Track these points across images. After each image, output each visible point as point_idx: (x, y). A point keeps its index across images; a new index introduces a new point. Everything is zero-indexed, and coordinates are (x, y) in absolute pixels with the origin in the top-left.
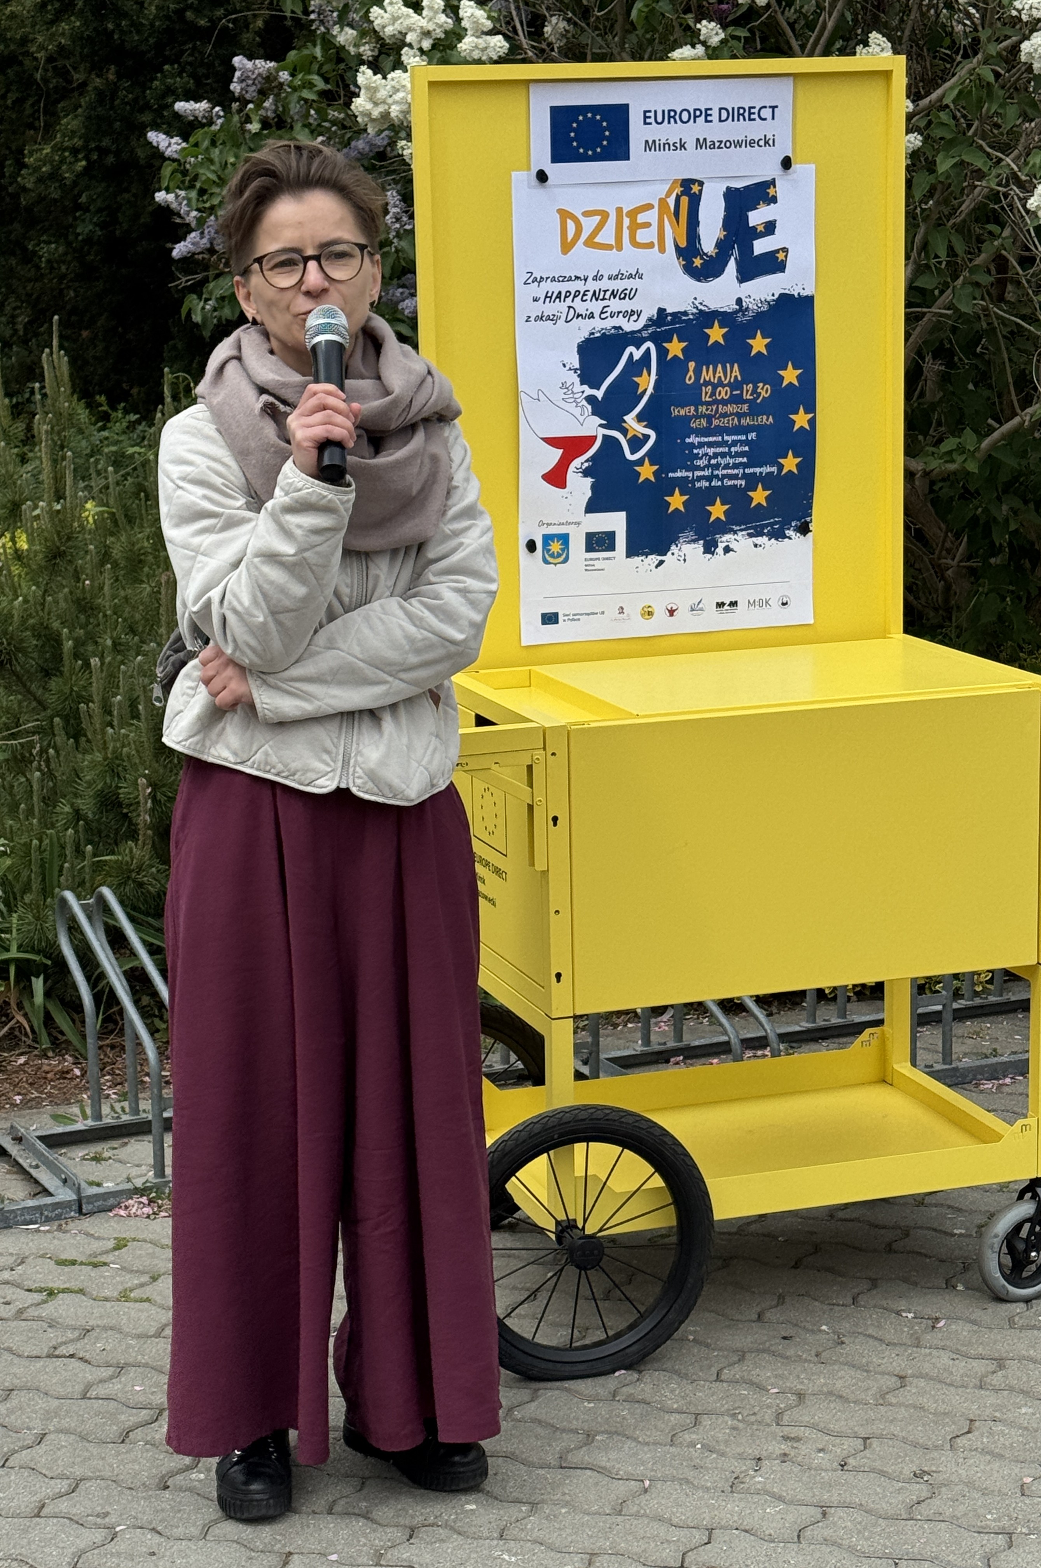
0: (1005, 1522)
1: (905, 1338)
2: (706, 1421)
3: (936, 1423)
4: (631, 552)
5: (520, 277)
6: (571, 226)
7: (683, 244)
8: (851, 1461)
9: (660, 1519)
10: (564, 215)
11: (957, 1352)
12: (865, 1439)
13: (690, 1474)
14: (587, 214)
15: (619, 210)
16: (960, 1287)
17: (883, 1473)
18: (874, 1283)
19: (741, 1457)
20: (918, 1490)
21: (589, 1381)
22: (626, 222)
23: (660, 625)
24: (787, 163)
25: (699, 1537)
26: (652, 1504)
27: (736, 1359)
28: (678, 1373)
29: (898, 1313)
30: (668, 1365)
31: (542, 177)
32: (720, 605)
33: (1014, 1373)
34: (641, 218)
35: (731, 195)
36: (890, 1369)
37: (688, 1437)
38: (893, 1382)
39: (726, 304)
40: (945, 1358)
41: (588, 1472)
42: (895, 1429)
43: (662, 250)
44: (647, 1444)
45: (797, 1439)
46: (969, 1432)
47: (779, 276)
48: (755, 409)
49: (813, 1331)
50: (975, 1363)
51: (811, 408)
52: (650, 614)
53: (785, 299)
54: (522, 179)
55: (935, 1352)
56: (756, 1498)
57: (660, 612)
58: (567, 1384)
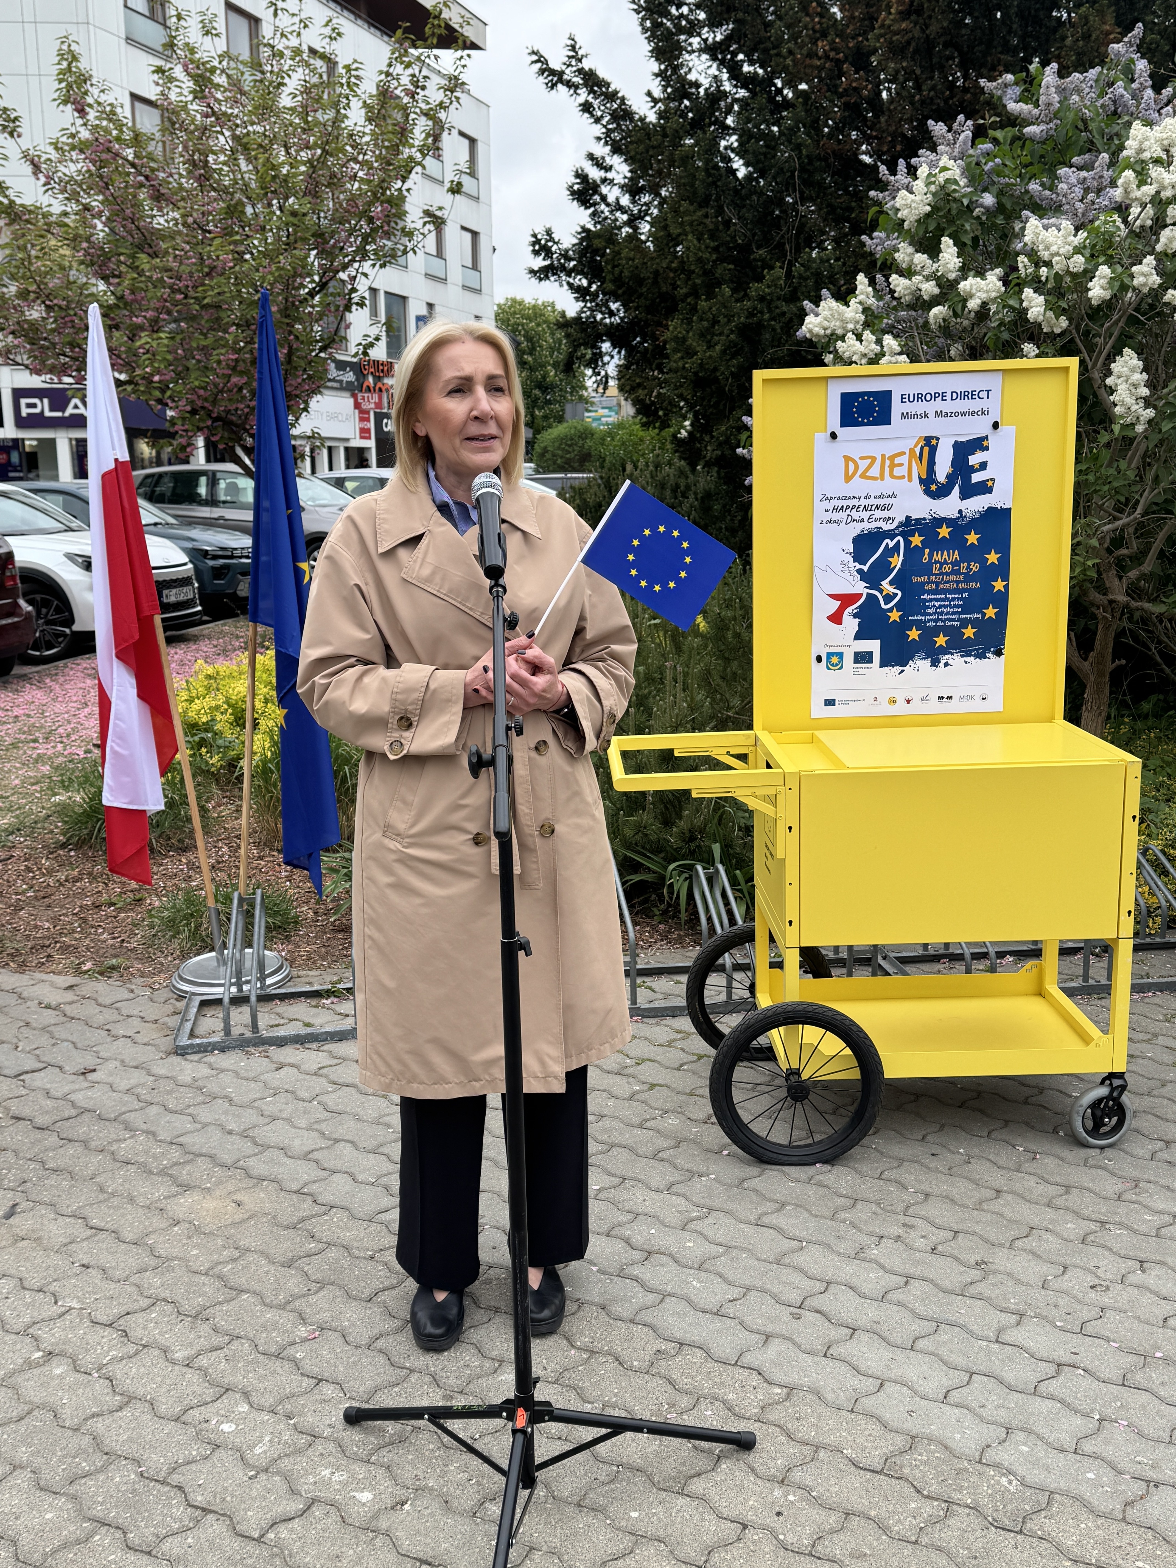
0: (1021, 1307)
1: (1012, 1165)
2: (859, 1205)
3: (1006, 1227)
4: (883, 665)
5: (818, 496)
6: (852, 466)
7: (924, 477)
8: (940, 1248)
9: (801, 1271)
10: (847, 459)
11: (1042, 1178)
12: (956, 1232)
13: (833, 1241)
14: (862, 458)
15: (883, 456)
16: (1062, 1133)
17: (956, 1259)
18: (1007, 1123)
19: (870, 1234)
20: (975, 1274)
21: (798, 1168)
22: (888, 463)
23: (900, 708)
24: (996, 425)
25: (819, 1286)
26: (800, 1259)
27: (896, 1164)
28: (856, 1170)
29: (1014, 1147)
30: (852, 1164)
31: (834, 436)
32: (941, 698)
33: (1074, 1199)
34: (897, 461)
35: (957, 446)
36: (993, 1184)
37: (843, 1215)
38: (991, 1194)
39: (953, 514)
40: (1032, 1182)
41: (771, 1231)
42: (978, 1228)
43: (910, 480)
44: (816, 1216)
45: (911, 1227)
46: (1026, 1236)
47: (988, 495)
48: (968, 578)
49: (953, 1153)
50: (1051, 1188)
51: (1006, 578)
52: (894, 702)
53: (991, 510)
54: (822, 437)
55: (1027, 1177)
56: (867, 1264)
57: (901, 701)
58: (784, 1168)
